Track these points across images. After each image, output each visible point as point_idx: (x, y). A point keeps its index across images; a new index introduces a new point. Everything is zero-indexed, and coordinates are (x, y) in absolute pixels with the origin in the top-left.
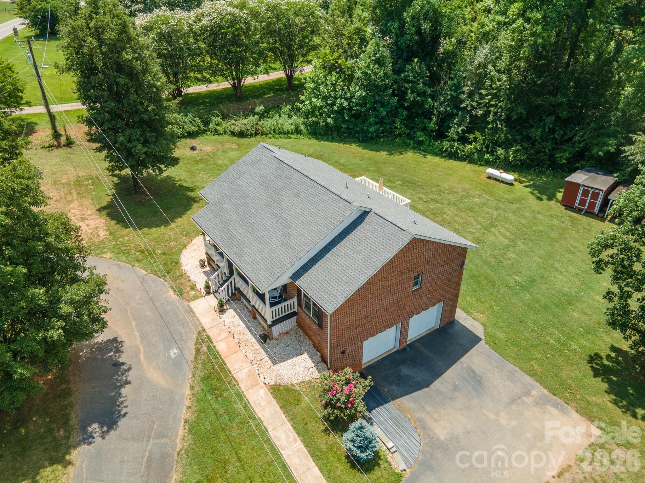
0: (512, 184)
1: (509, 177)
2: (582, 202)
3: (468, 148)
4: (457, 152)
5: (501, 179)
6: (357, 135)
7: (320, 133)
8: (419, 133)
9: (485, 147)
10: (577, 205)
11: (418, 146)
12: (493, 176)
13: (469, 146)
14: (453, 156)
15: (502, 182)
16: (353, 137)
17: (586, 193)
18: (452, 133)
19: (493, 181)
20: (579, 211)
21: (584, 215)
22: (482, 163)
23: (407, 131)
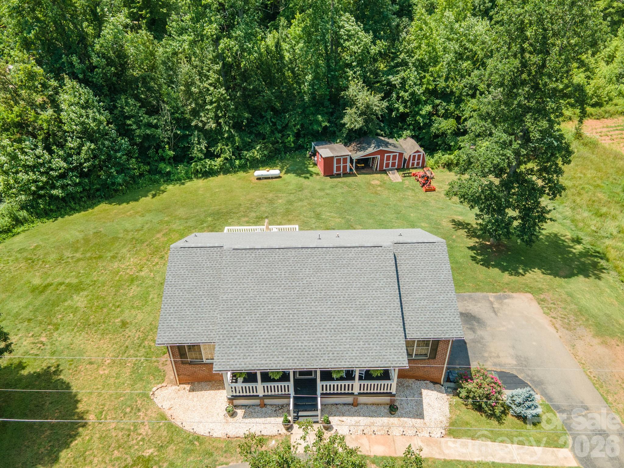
0: (280, 177)
1: (275, 172)
2: (338, 168)
3: (219, 161)
4: (212, 169)
5: (270, 176)
6: (98, 193)
7: (51, 210)
8: (162, 165)
9: (233, 155)
10: (335, 172)
11: (168, 178)
12: (261, 177)
13: (219, 159)
14: (208, 173)
15: (272, 178)
16: (94, 197)
17: (338, 161)
18: (196, 152)
19: (265, 180)
20: (338, 176)
21: (343, 177)
22: (236, 169)
23: (147, 168)
